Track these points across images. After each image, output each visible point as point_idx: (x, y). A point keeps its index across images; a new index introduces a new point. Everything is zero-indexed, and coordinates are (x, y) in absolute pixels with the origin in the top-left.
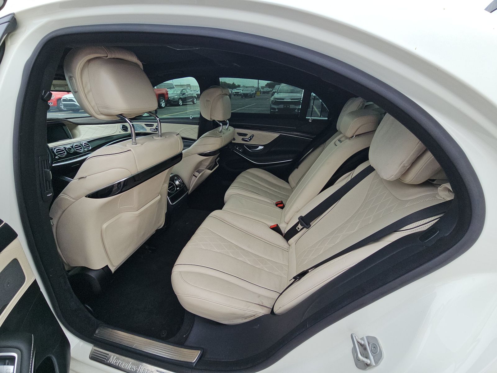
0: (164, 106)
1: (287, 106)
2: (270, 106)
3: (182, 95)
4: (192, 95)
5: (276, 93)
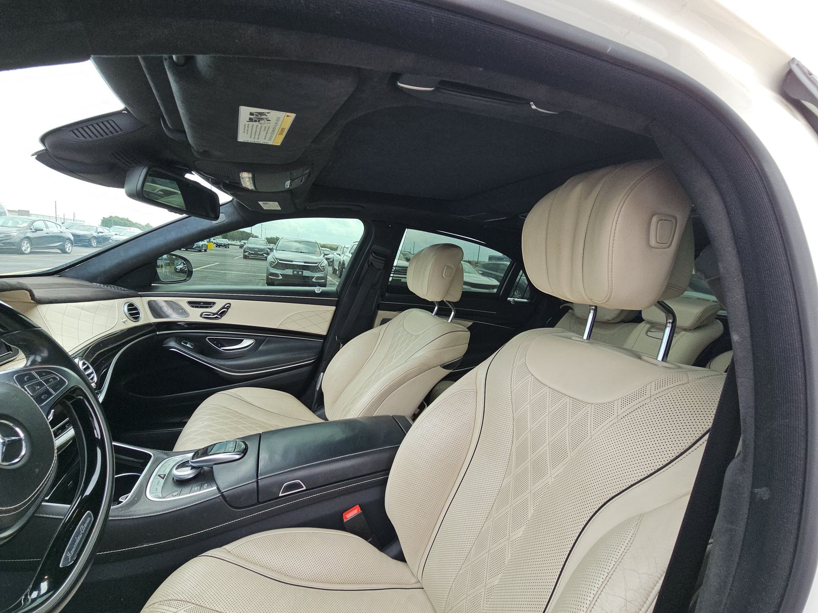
1: (298, 272)
2: (268, 270)
3: (33, 232)
4: (63, 235)
5: (274, 251)
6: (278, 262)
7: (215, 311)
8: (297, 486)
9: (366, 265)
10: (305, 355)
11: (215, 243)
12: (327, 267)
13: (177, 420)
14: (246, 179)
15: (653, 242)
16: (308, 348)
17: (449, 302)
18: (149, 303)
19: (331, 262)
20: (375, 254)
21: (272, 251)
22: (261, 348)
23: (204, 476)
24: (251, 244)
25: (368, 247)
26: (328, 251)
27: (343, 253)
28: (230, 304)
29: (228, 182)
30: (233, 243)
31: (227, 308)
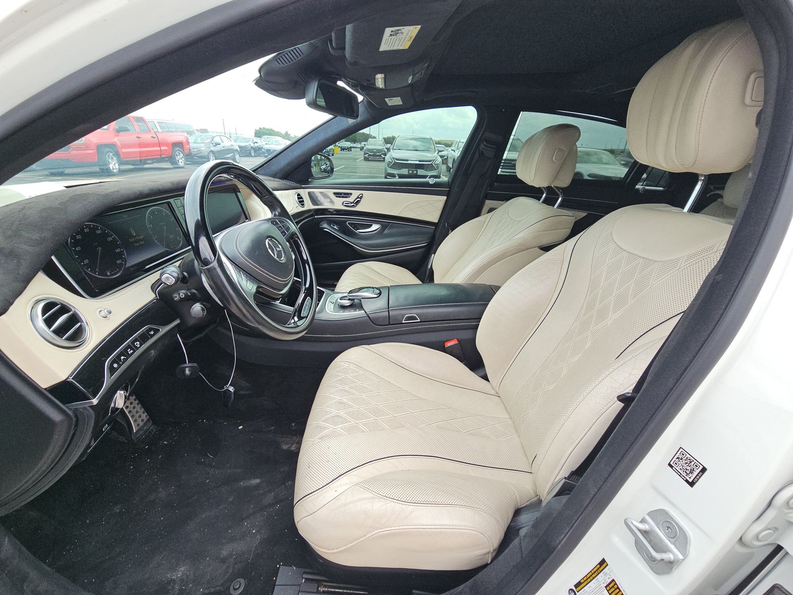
0: (183, 163)
1: (413, 171)
2: (386, 170)
3: (214, 146)
4: (232, 147)
5: (391, 150)
6: (395, 162)
7: (352, 201)
8: (414, 318)
9: (477, 155)
10: (419, 239)
11: (339, 147)
12: (441, 164)
13: (330, 282)
14: (380, 80)
15: (748, 100)
16: (423, 234)
17: (557, 188)
18: (309, 193)
19: (445, 160)
20: (486, 142)
21: (390, 151)
22: (386, 232)
23: (356, 305)
24: (370, 145)
25: (480, 135)
26: (443, 147)
27: (457, 149)
28: (362, 194)
29: (365, 84)
30: (355, 145)
31: (360, 197)
